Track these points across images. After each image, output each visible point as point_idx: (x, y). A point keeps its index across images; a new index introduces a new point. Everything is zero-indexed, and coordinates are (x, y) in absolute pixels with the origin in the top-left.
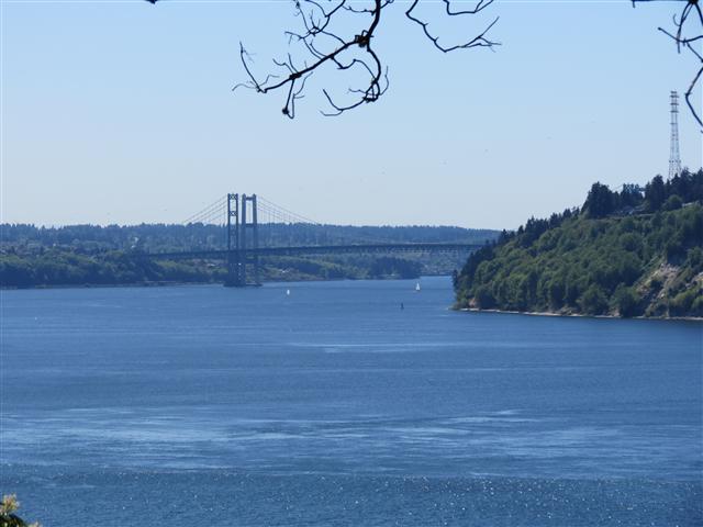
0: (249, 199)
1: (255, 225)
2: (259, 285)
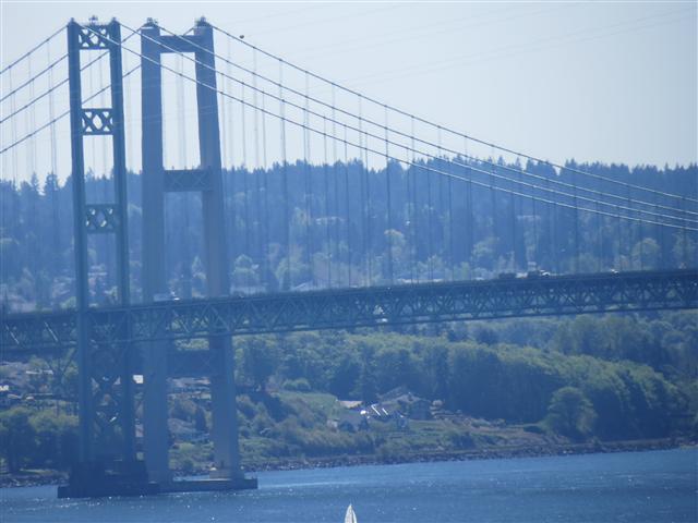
0: (177, 44)
1: (209, 177)
2: (237, 484)
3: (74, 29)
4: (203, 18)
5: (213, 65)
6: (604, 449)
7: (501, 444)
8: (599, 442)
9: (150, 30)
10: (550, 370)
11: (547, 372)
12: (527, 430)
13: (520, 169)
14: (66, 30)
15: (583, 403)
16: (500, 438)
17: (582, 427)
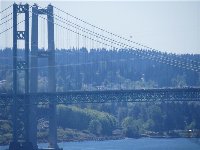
3: (15, 6)
4: (50, 4)
5: (53, 16)
6: (109, 139)
7: (79, 136)
8: (107, 137)
9: (35, 7)
10: (87, 114)
11: (86, 115)
12: (83, 132)
14: (13, 6)
15: (99, 125)
16: (79, 135)
17: (99, 132)
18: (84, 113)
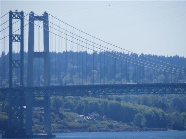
0: (39, 18)
1: (46, 54)
3: (11, 13)
4: (46, 12)
5: (48, 24)
6: (148, 130)
7: (121, 128)
8: (147, 128)
9: (32, 14)
11: (134, 109)
12: (128, 124)
13: (129, 55)
15: (143, 118)
16: (121, 126)
17: (142, 124)
18: (131, 108)
